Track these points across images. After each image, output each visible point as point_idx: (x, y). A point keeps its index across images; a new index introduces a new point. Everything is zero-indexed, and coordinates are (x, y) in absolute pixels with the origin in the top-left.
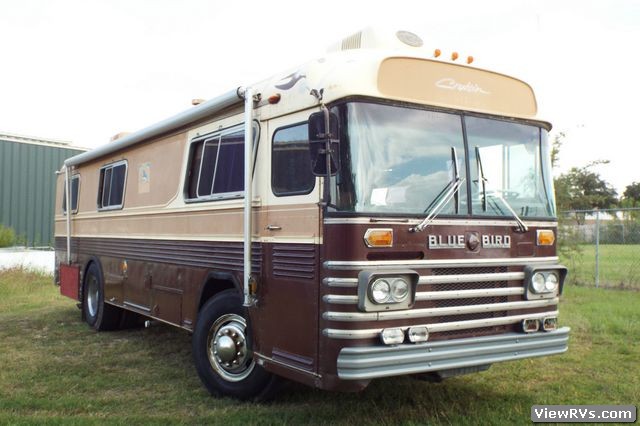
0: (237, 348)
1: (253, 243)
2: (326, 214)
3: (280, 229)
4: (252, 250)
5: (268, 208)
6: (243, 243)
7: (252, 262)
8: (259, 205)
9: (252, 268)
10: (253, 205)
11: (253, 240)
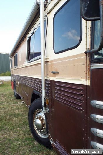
0: (43, 125)
1: (46, 80)
2: (93, 61)
3: (59, 73)
4: (46, 83)
5: (52, 61)
6: (41, 79)
7: (46, 89)
8: (48, 60)
9: (46, 92)
10: (45, 61)
11: (46, 78)
